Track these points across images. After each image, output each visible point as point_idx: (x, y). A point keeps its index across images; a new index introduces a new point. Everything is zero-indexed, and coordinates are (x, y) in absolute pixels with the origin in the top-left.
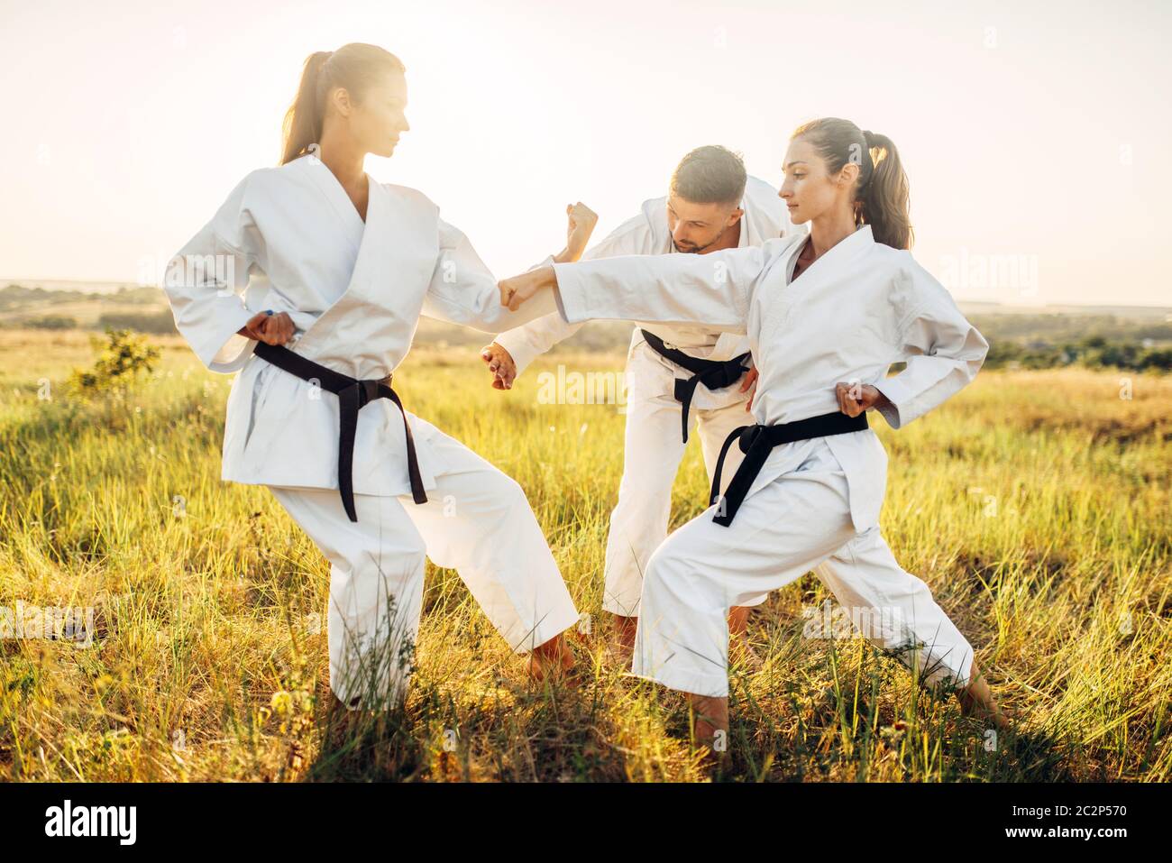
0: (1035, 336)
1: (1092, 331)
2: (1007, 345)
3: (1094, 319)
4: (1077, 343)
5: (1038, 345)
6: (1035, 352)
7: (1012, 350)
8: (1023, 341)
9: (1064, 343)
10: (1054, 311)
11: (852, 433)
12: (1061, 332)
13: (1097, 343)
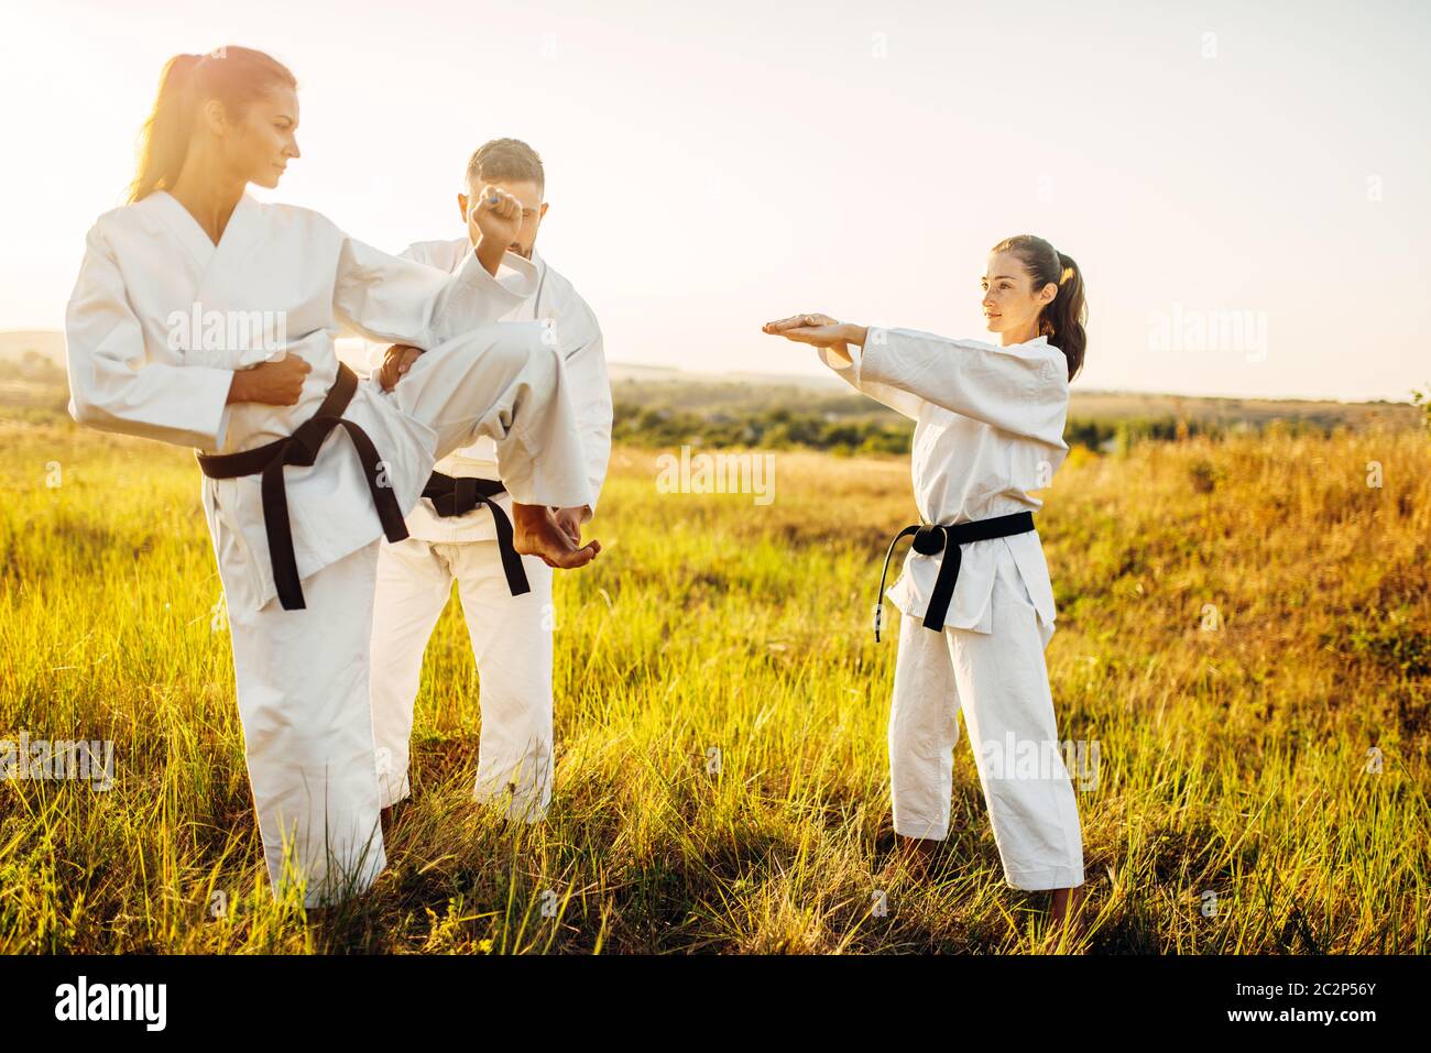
0: (716, 408)
1: (776, 403)
2: (688, 417)
3: (777, 389)
4: (762, 417)
5: (721, 418)
6: (718, 427)
7: (693, 423)
8: (704, 412)
9: (747, 415)
10: (735, 380)
11: (1025, 534)
12: (743, 403)
13: (781, 417)
